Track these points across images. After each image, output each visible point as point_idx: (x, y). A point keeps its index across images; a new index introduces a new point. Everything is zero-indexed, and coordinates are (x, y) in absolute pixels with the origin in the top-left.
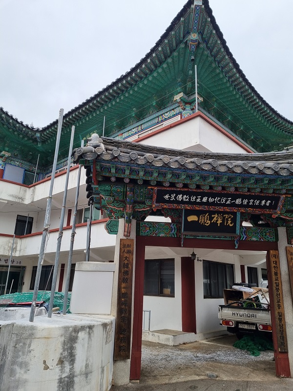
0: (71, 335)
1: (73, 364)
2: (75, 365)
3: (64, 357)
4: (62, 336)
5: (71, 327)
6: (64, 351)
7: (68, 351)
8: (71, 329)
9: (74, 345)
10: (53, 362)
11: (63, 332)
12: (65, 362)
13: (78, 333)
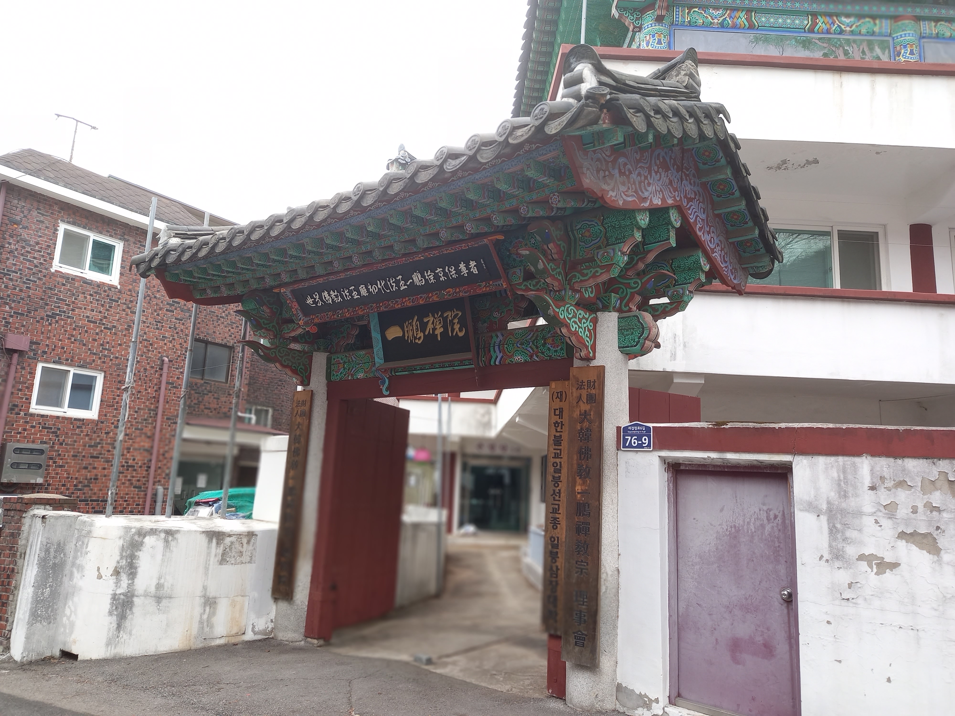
0: (132, 539)
1: (133, 579)
2: (136, 580)
3: (121, 567)
4: (120, 538)
5: (135, 528)
6: (121, 558)
7: (126, 560)
8: (133, 530)
9: (136, 554)
10: (107, 571)
11: (122, 534)
12: (122, 574)
13: (144, 537)
